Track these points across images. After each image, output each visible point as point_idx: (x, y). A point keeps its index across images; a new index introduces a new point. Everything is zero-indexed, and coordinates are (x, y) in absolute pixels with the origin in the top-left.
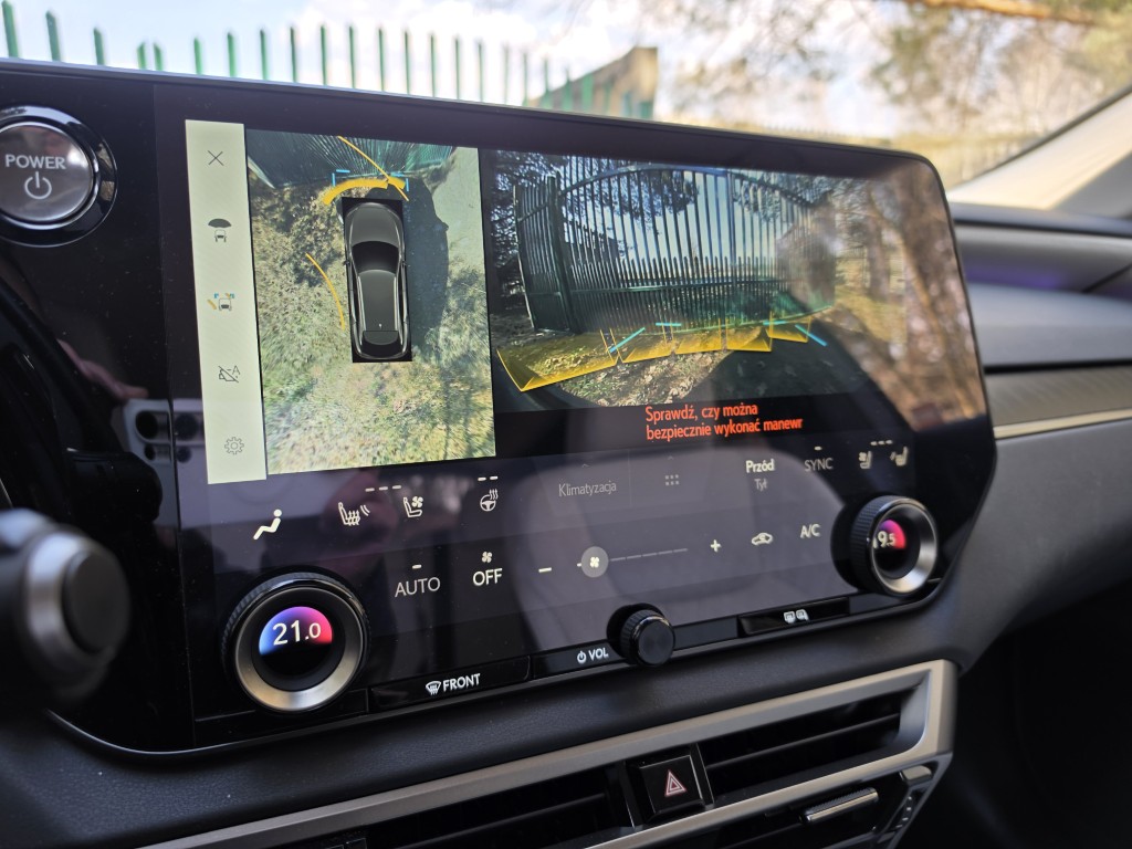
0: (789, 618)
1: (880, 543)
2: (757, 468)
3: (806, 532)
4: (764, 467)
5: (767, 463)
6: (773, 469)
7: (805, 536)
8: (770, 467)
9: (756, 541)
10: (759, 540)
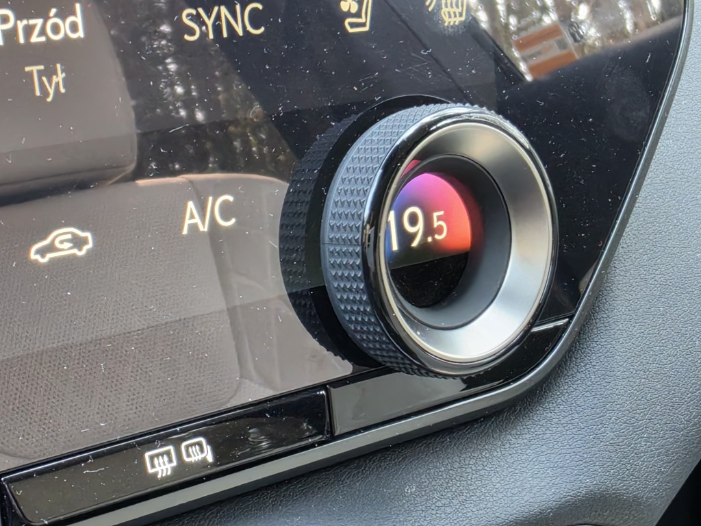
0: (160, 465)
1: (405, 237)
2: (29, 30)
3: (197, 220)
4: (56, 29)
5: (62, 15)
6: (81, 34)
7: (194, 228)
8: (74, 27)
9: (42, 252)
10: (51, 248)
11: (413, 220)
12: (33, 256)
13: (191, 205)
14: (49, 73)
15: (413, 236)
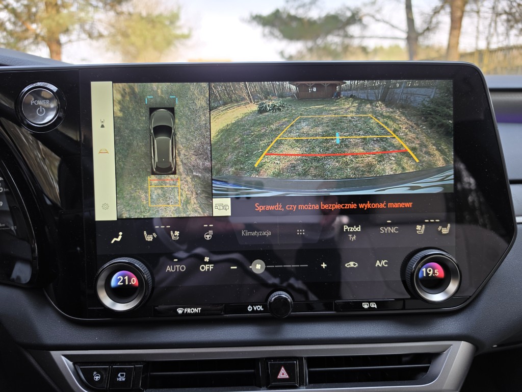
0: (365, 306)
2: (350, 229)
3: (379, 264)
4: (355, 229)
5: (356, 227)
6: (360, 230)
7: (378, 266)
8: (359, 229)
9: (348, 265)
10: (350, 265)
11: (430, 271)
12: (346, 266)
13: (378, 261)
14: (353, 236)
15: (429, 274)
